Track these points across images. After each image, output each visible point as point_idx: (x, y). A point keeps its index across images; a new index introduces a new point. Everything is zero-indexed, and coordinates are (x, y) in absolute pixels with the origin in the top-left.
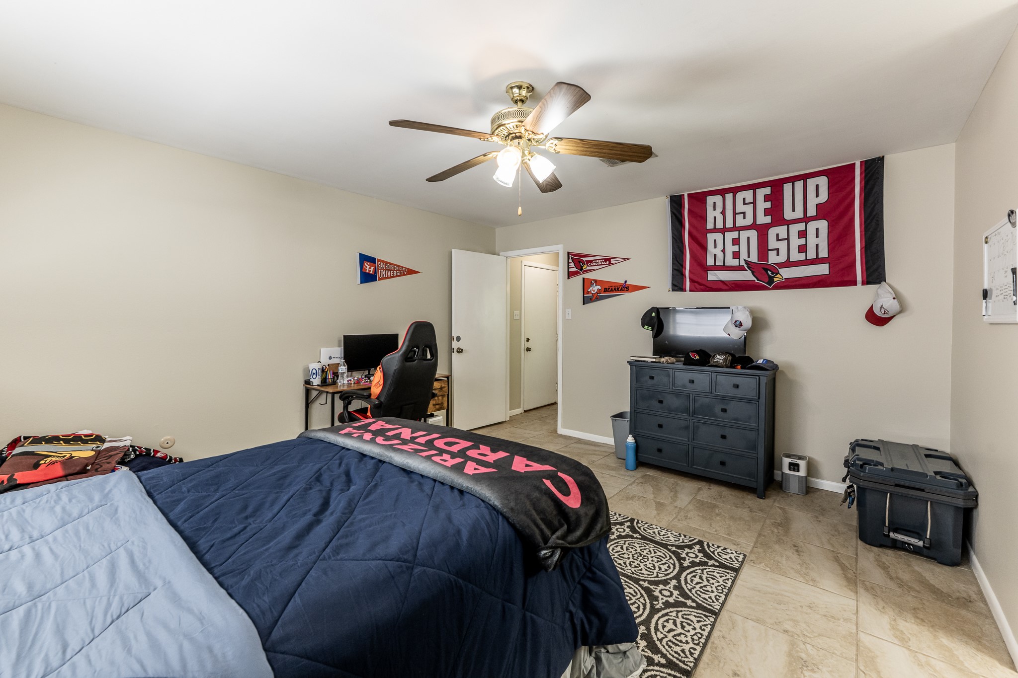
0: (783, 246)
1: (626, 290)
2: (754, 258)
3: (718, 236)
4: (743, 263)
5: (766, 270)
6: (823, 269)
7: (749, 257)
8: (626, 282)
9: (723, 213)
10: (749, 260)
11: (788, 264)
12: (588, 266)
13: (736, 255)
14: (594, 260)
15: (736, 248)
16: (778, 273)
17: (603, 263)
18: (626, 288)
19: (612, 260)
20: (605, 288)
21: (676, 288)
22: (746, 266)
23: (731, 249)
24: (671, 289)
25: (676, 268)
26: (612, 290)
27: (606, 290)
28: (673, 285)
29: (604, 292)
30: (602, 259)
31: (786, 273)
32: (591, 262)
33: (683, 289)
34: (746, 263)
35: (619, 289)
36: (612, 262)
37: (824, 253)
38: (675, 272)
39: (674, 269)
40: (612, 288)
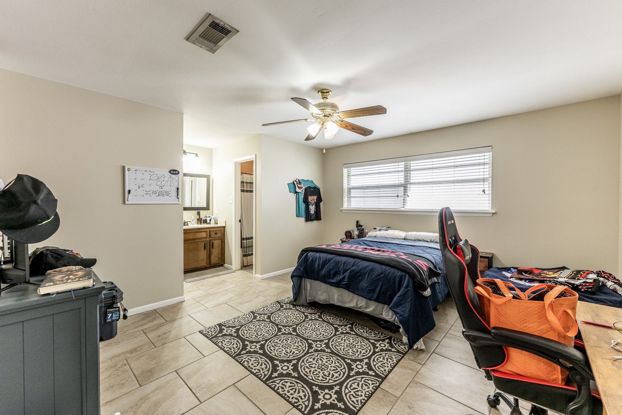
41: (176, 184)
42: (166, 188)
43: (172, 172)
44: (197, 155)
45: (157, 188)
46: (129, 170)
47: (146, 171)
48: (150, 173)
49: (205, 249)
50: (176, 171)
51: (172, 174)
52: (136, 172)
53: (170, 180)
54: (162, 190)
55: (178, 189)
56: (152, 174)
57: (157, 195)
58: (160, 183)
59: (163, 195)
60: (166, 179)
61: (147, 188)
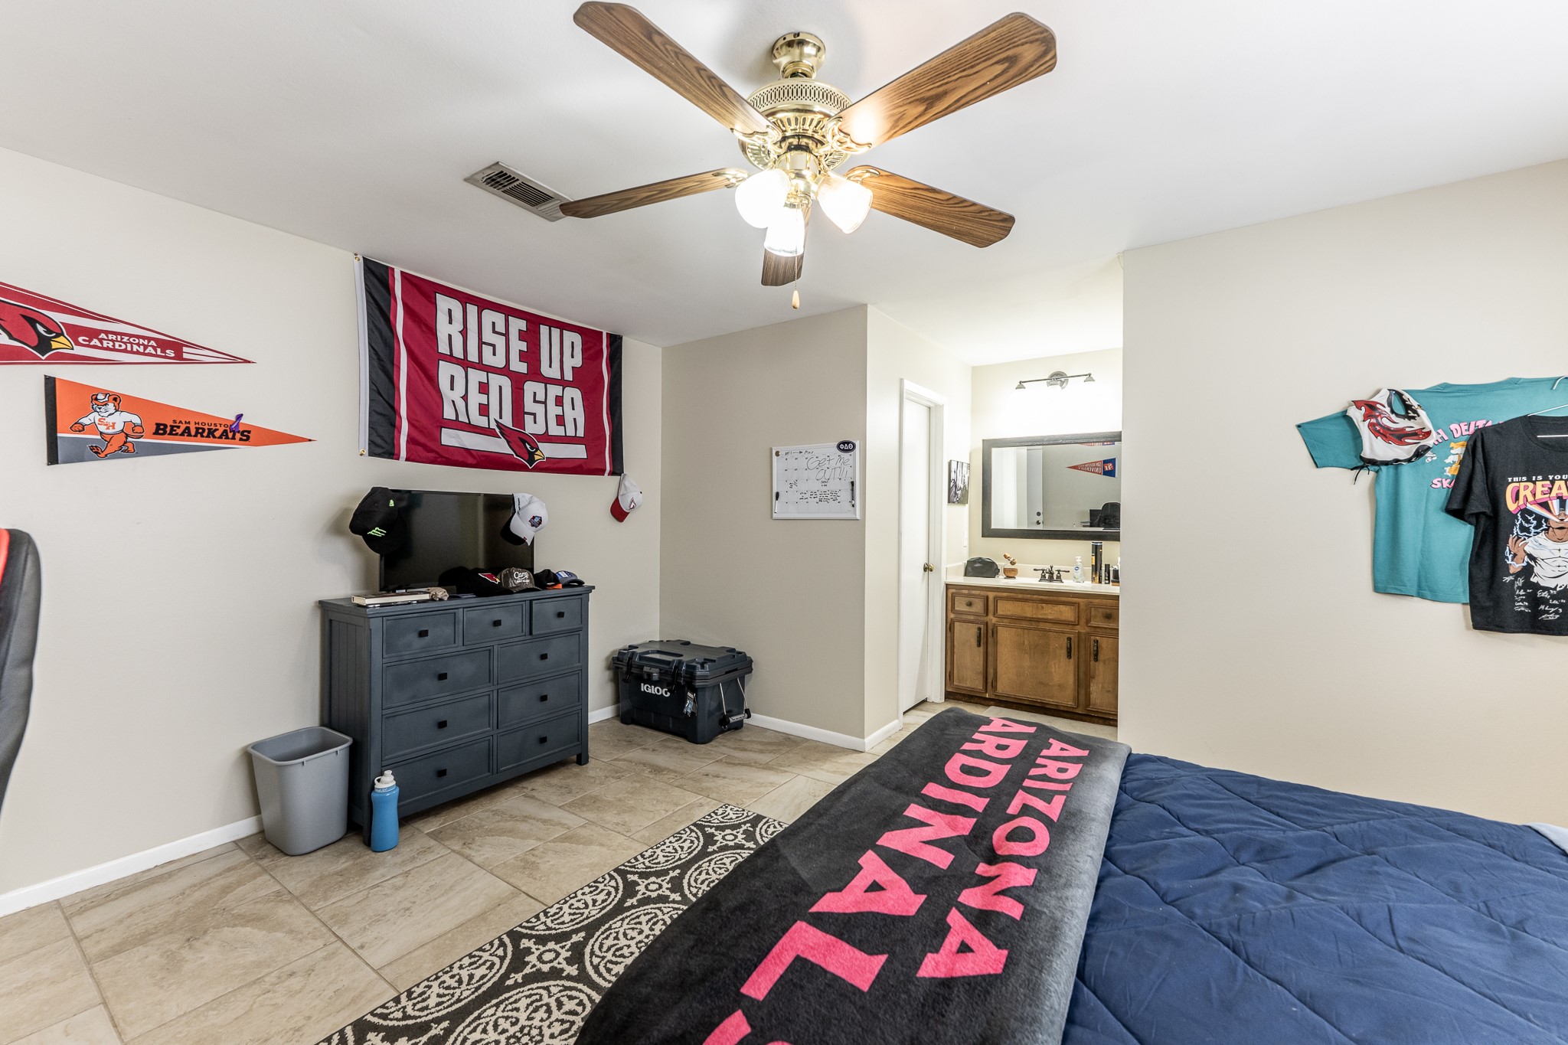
0: (539, 409)
1: (241, 439)
2: (507, 421)
3: (458, 371)
4: (493, 425)
5: (524, 442)
6: (579, 452)
7: (501, 418)
8: (239, 417)
9: (464, 333)
10: (500, 421)
11: (546, 438)
12: (78, 344)
13: (484, 410)
14: (107, 333)
15: (483, 399)
16: (537, 449)
17: (150, 350)
18: (242, 433)
19: (185, 349)
20: (158, 425)
21: (379, 451)
22: (498, 430)
23: (476, 399)
24: (366, 452)
25: (380, 410)
26: (187, 432)
27: (160, 430)
28: (371, 442)
29: (156, 433)
30: (149, 339)
31: (547, 450)
32: (93, 334)
33: (392, 454)
34: (498, 426)
35: (217, 434)
36: (185, 356)
37: (581, 433)
38: (377, 417)
39: (373, 411)
40: (188, 428)
41: (850, 474)
42: (832, 486)
43: (842, 447)
44: (1089, 377)
45: (816, 486)
46: (777, 454)
47: (801, 452)
48: (807, 455)
49: (1069, 656)
50: (848, 443)
51: (844, 450)
52: (786, 457)
53: (839, 464)
54: (825, 489)
55: (853, 484)
56: (809, 456)
57: (817, 500)
58: (822, 473)
59: (827, 500)
60: (833, 464)
61: (803, 487)
